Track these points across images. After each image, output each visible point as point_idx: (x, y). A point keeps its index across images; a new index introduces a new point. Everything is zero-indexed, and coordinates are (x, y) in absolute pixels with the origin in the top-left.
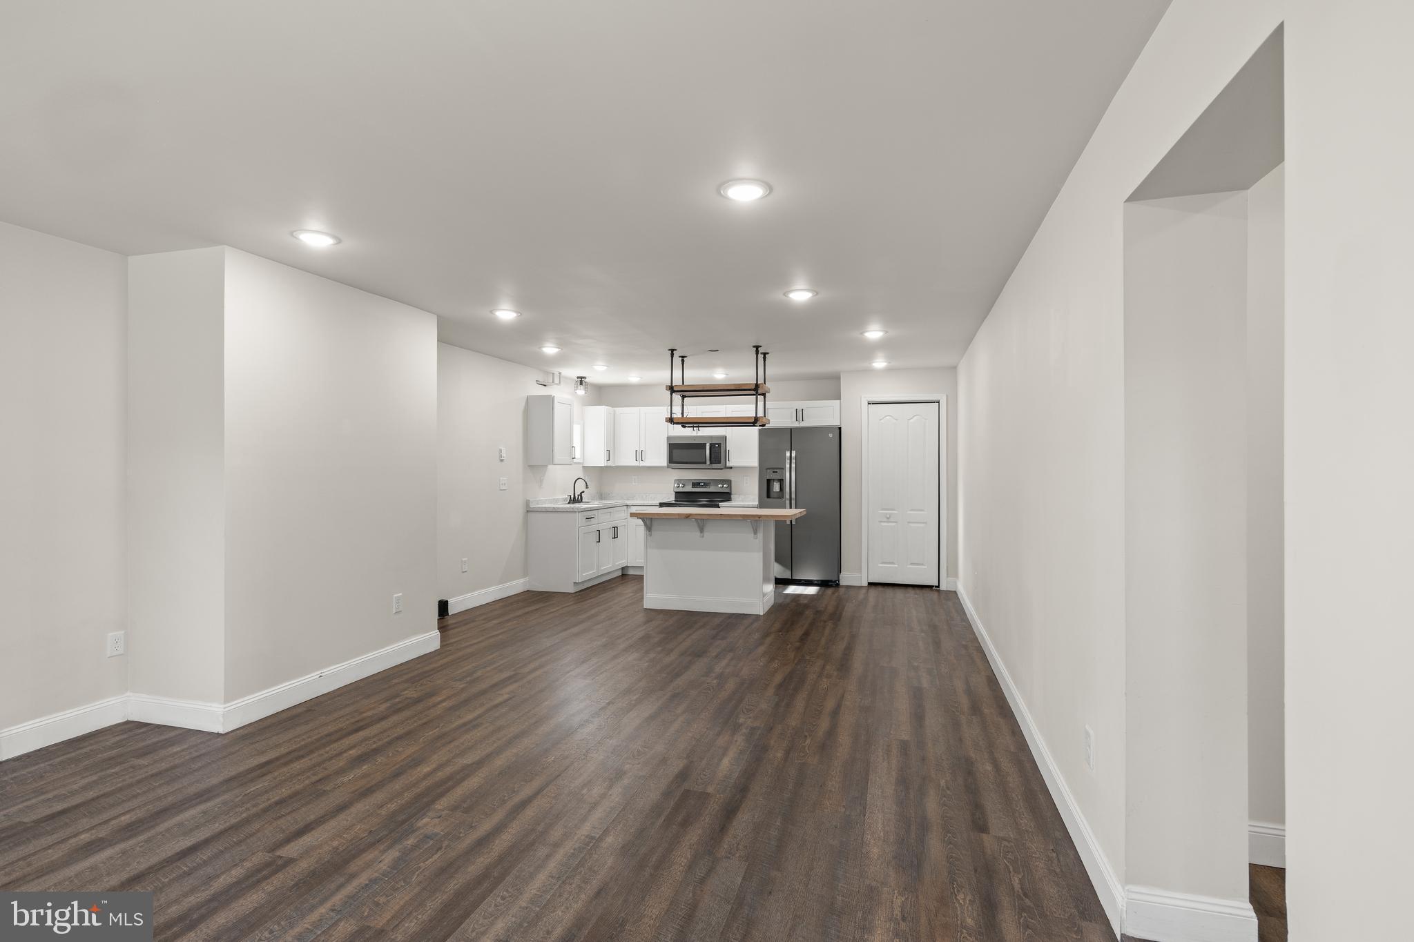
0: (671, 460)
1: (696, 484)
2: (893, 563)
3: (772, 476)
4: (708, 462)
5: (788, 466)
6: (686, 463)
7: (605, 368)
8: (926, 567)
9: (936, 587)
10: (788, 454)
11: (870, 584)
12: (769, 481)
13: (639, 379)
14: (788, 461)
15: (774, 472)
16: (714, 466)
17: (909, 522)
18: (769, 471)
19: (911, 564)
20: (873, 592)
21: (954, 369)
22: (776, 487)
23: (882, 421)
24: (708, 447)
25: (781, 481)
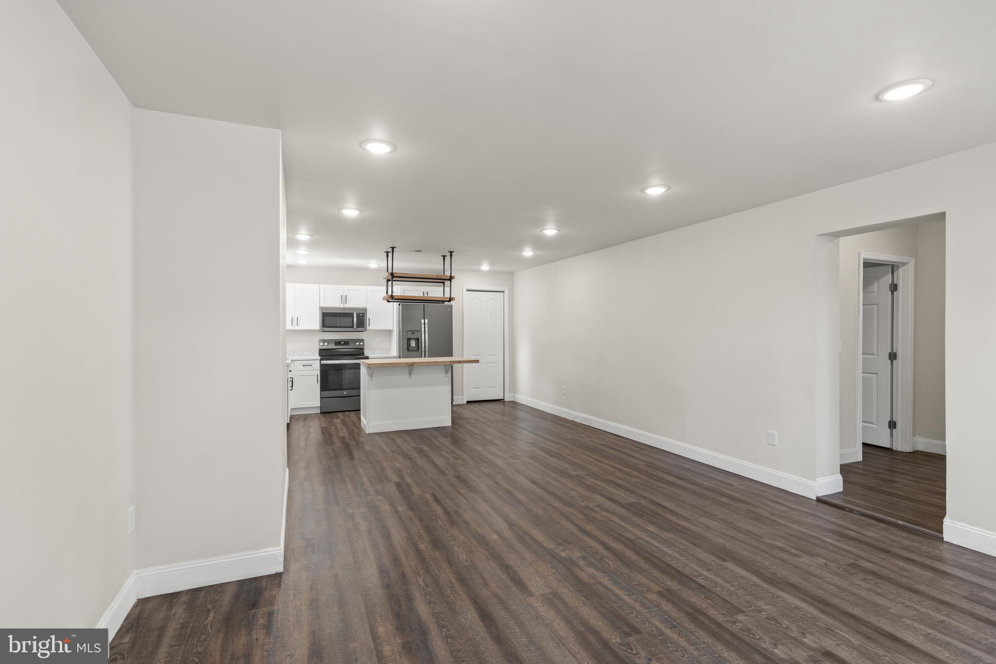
0: (324, 325)
1: (338, 343)
2: (479, 388)
3: (411, 336)
4: (355, 327)
5: (423, 329)
6: (340, 327)
7: (307, 252)
8: (497, 389)
9: (502, 399)
10: (423, 321)
11: (468, 402)
12: (409, 340)
13: (307, 262)
14: (423, 326)
15: (412, 333)
16: (359, 329)
17: (488, 363)
18: (408, 332)
19: (490, 387)
20: (470, 406)
21: (511, 274)
22: (413, 344)
23: (473, 302)
24: (355, 316)
25: (418, 340)
